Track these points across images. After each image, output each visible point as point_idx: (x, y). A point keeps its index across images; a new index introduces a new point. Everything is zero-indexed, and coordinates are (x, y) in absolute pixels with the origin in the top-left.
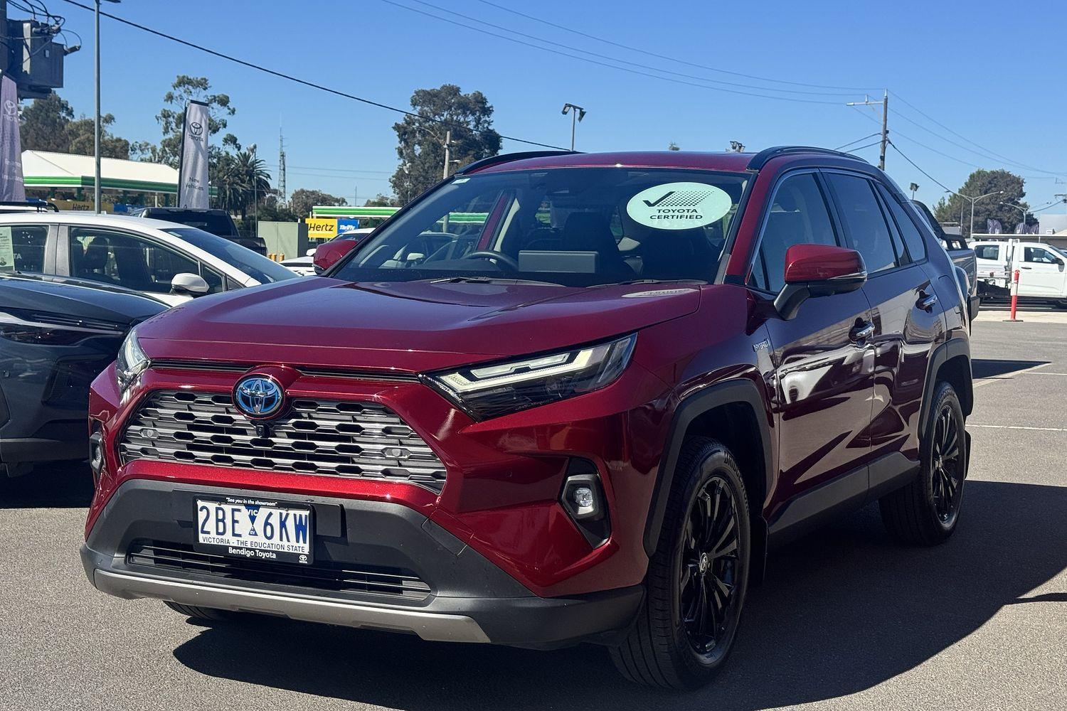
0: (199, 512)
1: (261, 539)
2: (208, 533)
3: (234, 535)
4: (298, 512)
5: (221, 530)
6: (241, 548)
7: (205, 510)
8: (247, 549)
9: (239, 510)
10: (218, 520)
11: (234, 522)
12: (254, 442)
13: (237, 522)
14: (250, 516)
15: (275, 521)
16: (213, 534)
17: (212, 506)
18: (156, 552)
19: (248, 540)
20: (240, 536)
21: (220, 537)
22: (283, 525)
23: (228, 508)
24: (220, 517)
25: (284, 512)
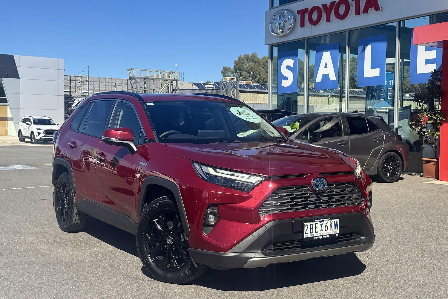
0: (305, 227)
1: (324, 231)
2: (307, 233)
3: (316, 232)
4: (335, 220)
5: (311, 232)
6: (318, 236)
7: (307, 226)
8: (320, 236)
9: (318, 223)
10: (311, 228)
11: (316, 228)
12: (316, 200)
13: (317, 227)
14: (321, 225)
15: (328, 225)
16: (309, 234)
17: (309, 224)
18: (274, 247)
19: (320, 233)
20: (317, 232)
21: (311, 234)
22: (331, 225)
23: (314, 223)
24: (312, 227)
25: (331, 221)
